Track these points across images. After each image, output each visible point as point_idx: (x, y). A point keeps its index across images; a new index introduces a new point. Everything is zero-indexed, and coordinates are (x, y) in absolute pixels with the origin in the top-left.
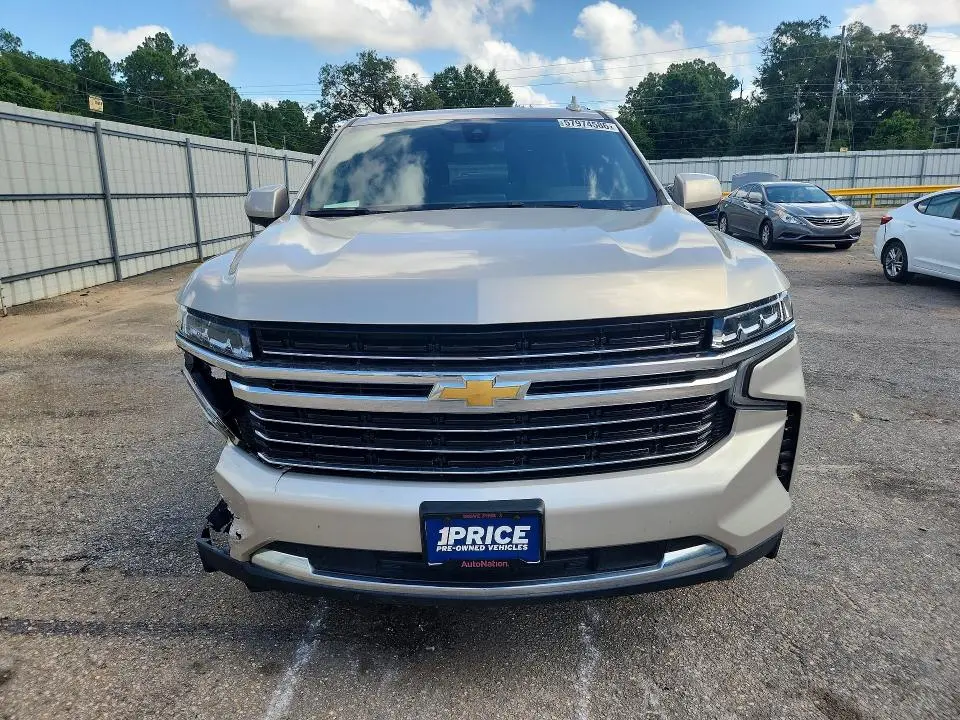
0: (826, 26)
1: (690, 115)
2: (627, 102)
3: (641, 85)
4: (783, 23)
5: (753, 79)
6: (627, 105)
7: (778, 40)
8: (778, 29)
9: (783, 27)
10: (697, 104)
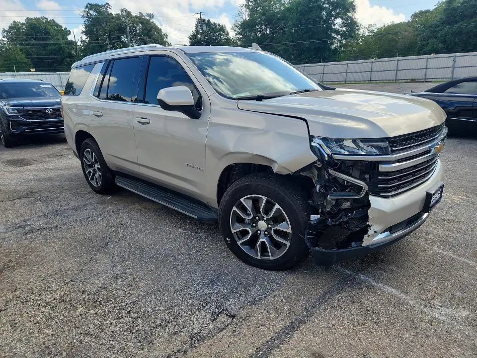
0: (110, 8)
1: (49, 47)
2: (4, 37)
3: (10, 27)
4: (89, 4)
5: (81, 31)
6: (4, 39)
7: (88, 13)
8: (87, 7)
9: (89, 6)
10: (52, 41)
